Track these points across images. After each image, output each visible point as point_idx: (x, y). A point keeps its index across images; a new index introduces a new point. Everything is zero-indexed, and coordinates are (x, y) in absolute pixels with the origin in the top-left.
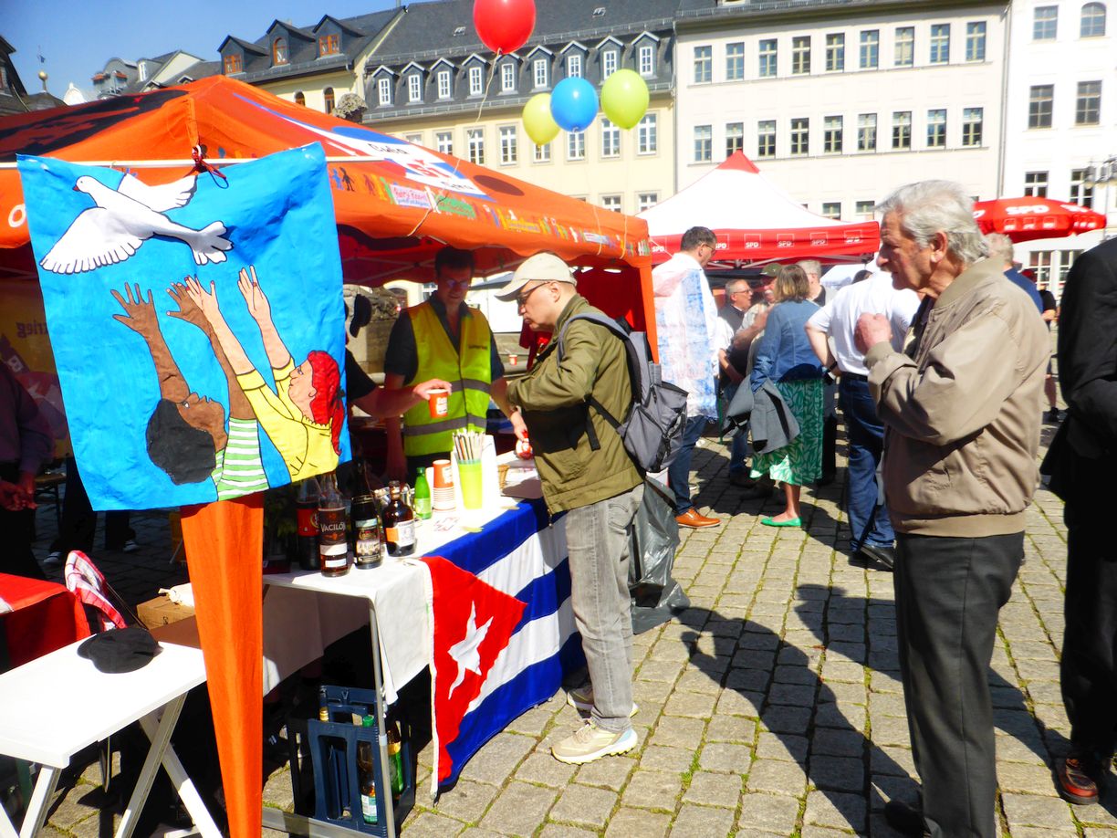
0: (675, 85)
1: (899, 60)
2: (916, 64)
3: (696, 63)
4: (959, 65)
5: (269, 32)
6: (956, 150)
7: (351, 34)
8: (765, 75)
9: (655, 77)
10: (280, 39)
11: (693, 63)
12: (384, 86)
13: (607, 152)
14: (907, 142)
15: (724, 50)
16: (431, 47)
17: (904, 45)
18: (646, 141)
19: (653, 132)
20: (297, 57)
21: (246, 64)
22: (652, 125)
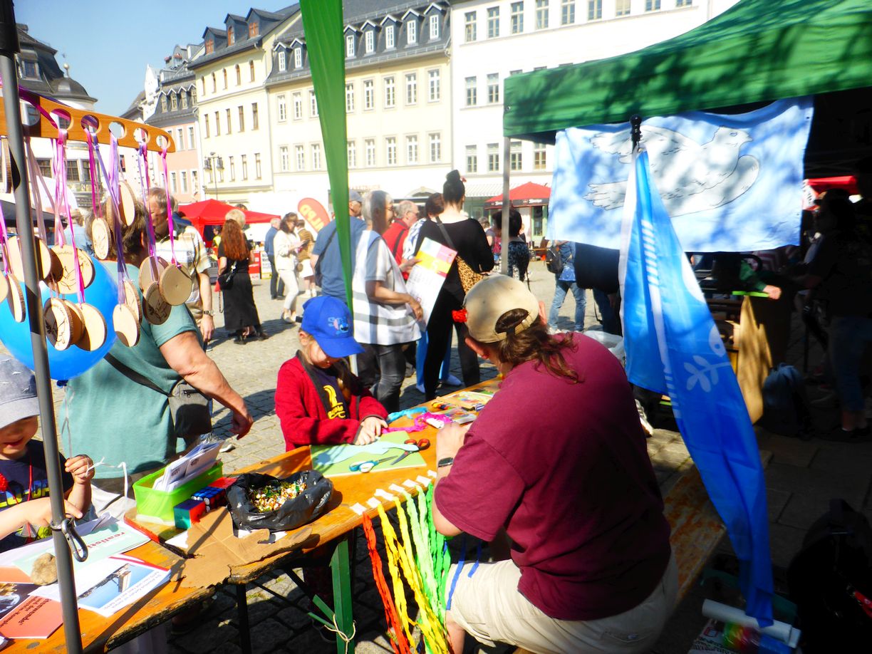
0: (449, 46)
1: (620, 11)
2: (632, 15)
3: (467, 26)
5: (225, 22)
7: (268, 21)
8: (516, 32)
9: (440, 39)
10: (230, 28)
11: (464, 27)
12: (281, 56)
13: (410, 100)
15: (486, 13)
18: (434, 91)
19: (438, 84)
20: (241, 39)
21: (217, 46)
22: (438, 78)
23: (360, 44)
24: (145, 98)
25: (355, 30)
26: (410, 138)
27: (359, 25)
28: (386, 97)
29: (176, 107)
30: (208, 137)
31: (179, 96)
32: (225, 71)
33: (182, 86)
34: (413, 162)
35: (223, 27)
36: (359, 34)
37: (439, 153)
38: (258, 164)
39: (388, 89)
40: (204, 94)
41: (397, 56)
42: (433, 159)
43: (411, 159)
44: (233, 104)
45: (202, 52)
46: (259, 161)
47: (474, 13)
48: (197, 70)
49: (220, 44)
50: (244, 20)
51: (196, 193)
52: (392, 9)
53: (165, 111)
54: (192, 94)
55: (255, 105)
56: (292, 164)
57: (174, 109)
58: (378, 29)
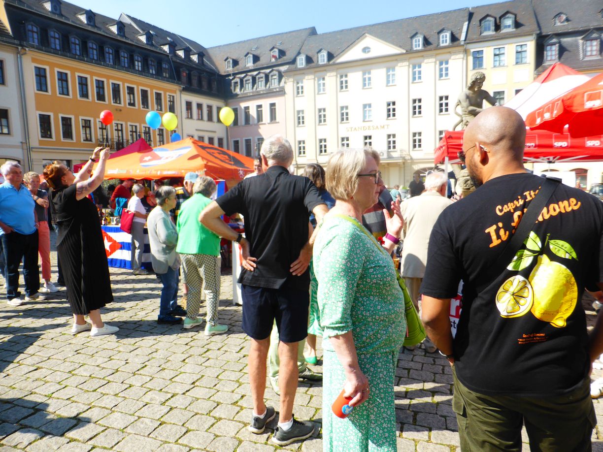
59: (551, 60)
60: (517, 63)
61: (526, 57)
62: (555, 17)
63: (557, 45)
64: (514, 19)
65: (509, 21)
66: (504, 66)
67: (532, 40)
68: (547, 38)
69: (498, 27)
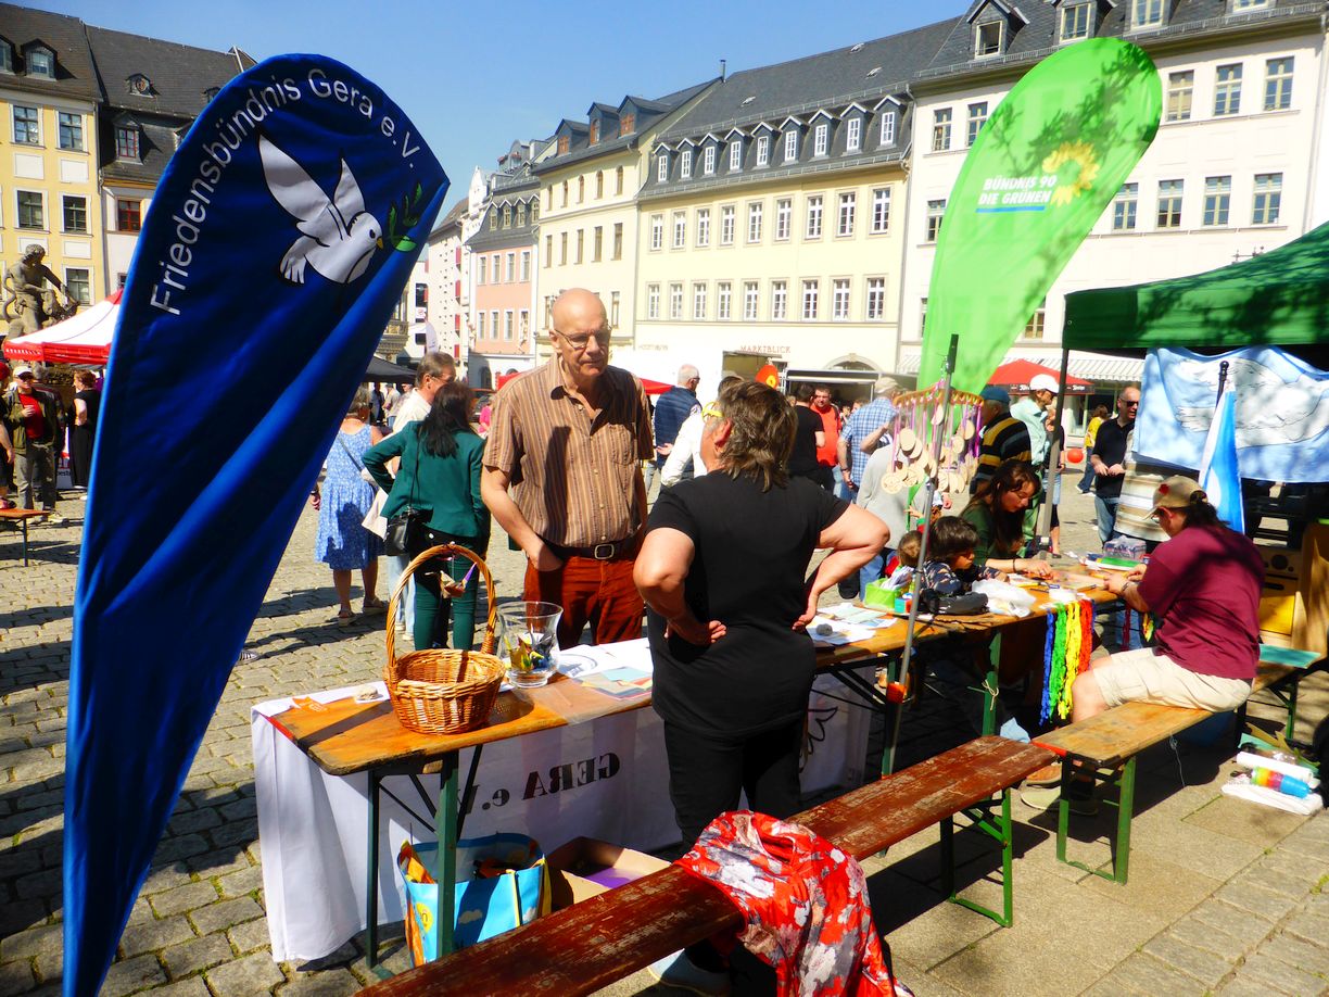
0: (908, 156)
2: (1192, 119)
4: (1252, 117)
5: (589, 114)
6: (1240, 230)
7: (646, 113)
9: (895, 146)
10: (595, 120)
11: (931, 130)
12: (663, 161)
13: (843, 230)
14: (1176, 220)
15: (967, 112)
16: (706, 122)
17: (1181, 93)
18: (880, 219)
19: (887, 209)
20: (608, 136)
21: (574, 145)
22: (888, 200)
23: (776, 149)
24: (467, 211)
25: (771, 129)
26: (839, 283)
27: (778, 123)
28: (809, 223)
29: (509, 225)
30: (549, 265)
31: (514, 210)
32: (582, 179)
33: (520, 196)
34: (841, 318)
35: (586, 120)
36: (775, 135)
37: (881, 306)
38: (615, 306)
39: (813, 213)
40: (550, 208)
41: (830, 168)
42: (872, 314)
43: (838, 313)
44: (589, 224)
45: (552, 150)
46: (617, 303)
47: (948, 111)
48: (543, 177)
49: (578, 143)
50: (614, 111)
51: (524, 342)
52: (827, 101)
53: (493, 229)
54: (533, 208)
55: (619, 226)
56: (664, 311)
57: (507, 227)
58: (804, 130)
59: (128, 156)
60: (63, 146)
61: (81, 140)
62: (130, 78)
63: (137, 133)
64: (51, 59)
65: (42, 61)
66: (36, 144)
67: (89, 113)
68: (118, 116)
69: (19, 65)
